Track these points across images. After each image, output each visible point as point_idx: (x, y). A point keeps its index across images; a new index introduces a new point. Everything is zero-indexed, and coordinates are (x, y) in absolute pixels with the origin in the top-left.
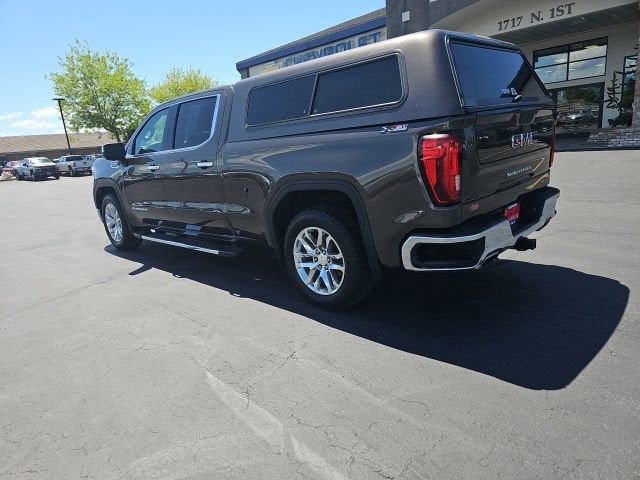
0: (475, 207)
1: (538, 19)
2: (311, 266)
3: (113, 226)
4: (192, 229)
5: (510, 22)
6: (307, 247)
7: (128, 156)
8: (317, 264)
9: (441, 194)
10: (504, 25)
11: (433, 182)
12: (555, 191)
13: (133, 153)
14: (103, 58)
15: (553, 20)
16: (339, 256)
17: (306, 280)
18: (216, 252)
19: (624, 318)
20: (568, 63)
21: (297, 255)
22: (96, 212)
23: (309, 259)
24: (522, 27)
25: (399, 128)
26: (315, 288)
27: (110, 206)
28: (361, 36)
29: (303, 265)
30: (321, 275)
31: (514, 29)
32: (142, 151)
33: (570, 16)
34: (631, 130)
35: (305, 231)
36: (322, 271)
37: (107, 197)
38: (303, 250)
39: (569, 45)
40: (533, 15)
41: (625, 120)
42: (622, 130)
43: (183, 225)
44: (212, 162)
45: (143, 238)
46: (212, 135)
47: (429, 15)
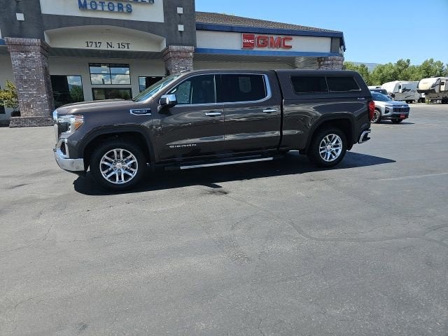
1: (111, 47)
8: (327, 150)
15: (119, 49)
18: (271, 159)
21: (320, 148)
24: (101, 48)
25: (363, 99)
26: (327, 160)
40: (108, 43)
44: (275, 110)
45: (182, 168)
46: (269, 95)
47: (43, 23)
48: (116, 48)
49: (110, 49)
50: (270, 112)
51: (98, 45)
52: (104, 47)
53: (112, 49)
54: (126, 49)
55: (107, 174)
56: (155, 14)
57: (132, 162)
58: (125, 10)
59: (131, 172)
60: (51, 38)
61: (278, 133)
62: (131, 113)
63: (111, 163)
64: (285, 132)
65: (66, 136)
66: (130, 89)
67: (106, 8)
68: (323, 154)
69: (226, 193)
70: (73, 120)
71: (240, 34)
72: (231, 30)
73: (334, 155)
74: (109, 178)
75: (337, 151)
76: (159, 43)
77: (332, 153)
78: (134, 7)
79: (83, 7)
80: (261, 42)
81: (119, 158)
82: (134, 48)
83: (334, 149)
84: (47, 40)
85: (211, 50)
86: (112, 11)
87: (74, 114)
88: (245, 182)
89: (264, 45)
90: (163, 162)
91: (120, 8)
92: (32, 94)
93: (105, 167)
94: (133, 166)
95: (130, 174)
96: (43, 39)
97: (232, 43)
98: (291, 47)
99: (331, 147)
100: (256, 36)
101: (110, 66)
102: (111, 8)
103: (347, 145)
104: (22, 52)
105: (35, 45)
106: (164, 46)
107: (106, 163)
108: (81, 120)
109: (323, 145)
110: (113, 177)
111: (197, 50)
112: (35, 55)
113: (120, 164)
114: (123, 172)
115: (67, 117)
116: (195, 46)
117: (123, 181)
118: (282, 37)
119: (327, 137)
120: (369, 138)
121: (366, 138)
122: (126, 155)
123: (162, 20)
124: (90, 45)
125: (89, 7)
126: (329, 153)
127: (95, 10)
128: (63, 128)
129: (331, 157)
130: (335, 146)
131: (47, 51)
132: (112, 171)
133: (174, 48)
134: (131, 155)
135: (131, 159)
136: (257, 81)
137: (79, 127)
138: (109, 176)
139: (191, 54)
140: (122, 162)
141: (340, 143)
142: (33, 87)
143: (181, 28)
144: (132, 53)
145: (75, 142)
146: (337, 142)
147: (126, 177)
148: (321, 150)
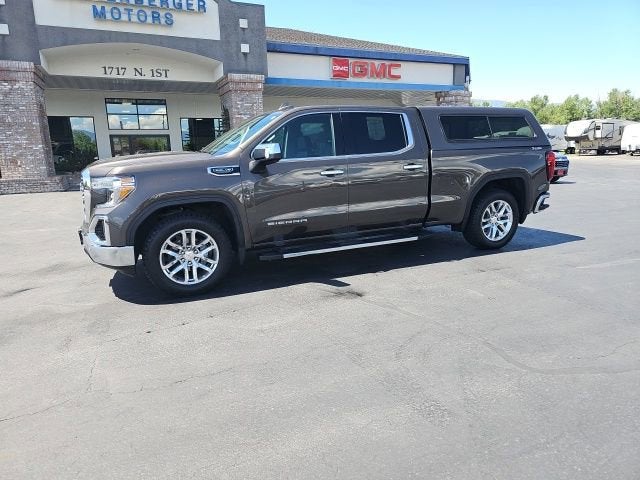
1: (141, 75)
15: (152, 78)
16: (508, 214)
18: (416, 238)
20: (138, 115)
24: (126, 77)
25: (539, 148)
26: (493, 238)
31: (120, 77)
39: (135, 99)
40: (136, 70)
44: (420, 165)
45: (286, 256)
46: (411, 143)
47: (37, 39)
48: (148, 76)
49: (139, 77)
50: (413, 169)
51: (121, 72)
52: (130, 75)
53: (142, 78)
54: (163, 78)
55: (171, 269)
56: (206, 27)
57: (209, 249)
58: (163, 21)
59: (208, 265)
60: (49, 60)
61: (423, 201)
62: (209, 172)
63: (177, 251)
64: (435, 199)
65: (104, 210)
66: (168, 136)
67: (134, 18)
68: (487, 230)
69: (360, 295)
70: (117, 185)
71: (328, 58)
72: (316, 52)
73: (502, 231)
74: (174, 276)
75: (505, 224)
76: (212, 70)
77: (499, 227)
78: (176, 16)
79: (99, 15)
80: (359, 69)
81: (189, 243)
82: (176, 76)
83: (501, 223)
84: (43, 64)
85: (288, 80)
86: (143, 22)
87: (117, 175)
88: (381, 275)
89: (363, 73)
90: (257, 248)
91: (156, 18)
92: (20, 145)
93: (167, 259)
94: (211, 255)
95: (207, 269)
96: (37, 62)
97: (318, 70)
98: (399, 77)
99: (498, 220)
100: (351, 61)
101: (137, 102)
102: (142, 18)
103: (520, 217)
104: (5, 81)
105: (25, 71)
106: (220, 73)
107: (170, 253)
108: (130, 184)
109: (487, 216)
110: (181, 275)
111: (268, 81)
112: (26, 85)
113: (191, 252)
114: (195, 266)
115: (106, 180)
116: (266, 75)
117: (196, 280)
118: (387, 63)
119: (492, 204)
120: (547, 206)
121: (543, 207)
122: (200, 238)
123: (217, 37)
124: (108, 71)
125: (108, 16)
126: (495, 229)
127: (118, 20)
128: (99, 198)
129: (497, 235)
130: (502, 218)
131: (43, 81)
132: (178, 263)
133: (236, 77)
134: (209, 238)
135: (209, 245)
136: (392, 122)
137: (126, 196)
138: (174, 272)
139: (260, 86)
140: (194, 250)
141: (510, 213)
142: (22, 134)
143: (245, 48)
144: (172, 84)
145: (120, 221)
146: (506, 212)
147: (201, 272)
148: (485, 224)
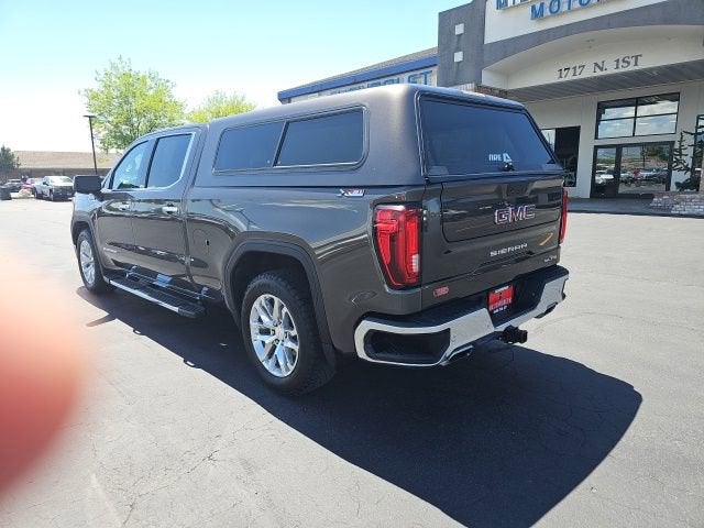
0: (443, 291)
1: (601, 69)
2: (268, 340)
3: (88, 266)
4: (163, 280)
5: (571, 71)
6: (264, 317)
7: (105, 190)
8: (275, 337)
9: (396, 274)
10: (564, 73)
11: (387, 260)
12: (564, 272)
13: (110, 187)
14: (144, 77)
15: (617, 71)
16: (294, 332)
17: (262, 355)
18: (176, 309)
19: (623, 440)
20: (635, 117)
21: (254, 326)
22: (73, 246)
23: (265, 332)
24: (583, 76)
25: (356, 193)
26: (268, 366)
27: (85, 244)
28: (411, 73)
29: (261, 338)
30: (276, 352)
31: (575, 78)
32: (122, 186)
33: (636, 68)
34: (697, 196)
35: (262, 298)
36: (279, 346)
37: (83, 233)
38: (260, 320)
39: (637, 98)
40: (596, 64)
41: (693, 184)
42: (688, 196)
43: (154, 274)
44: (177, 207)
46: (182, 174)
47: (483, 57)
48: (611, 69)
49: (599, 73)
50: (171, 212)
51: (578, 71)
52: (588, 73)
53: (603, 73)
54: (631, 68)
60: (508, 76)
79: (537, 14)
82: (649, 61)
86: (585, 5)
96: (479, 82)
125: (547, 12)
127: (556, 13)
